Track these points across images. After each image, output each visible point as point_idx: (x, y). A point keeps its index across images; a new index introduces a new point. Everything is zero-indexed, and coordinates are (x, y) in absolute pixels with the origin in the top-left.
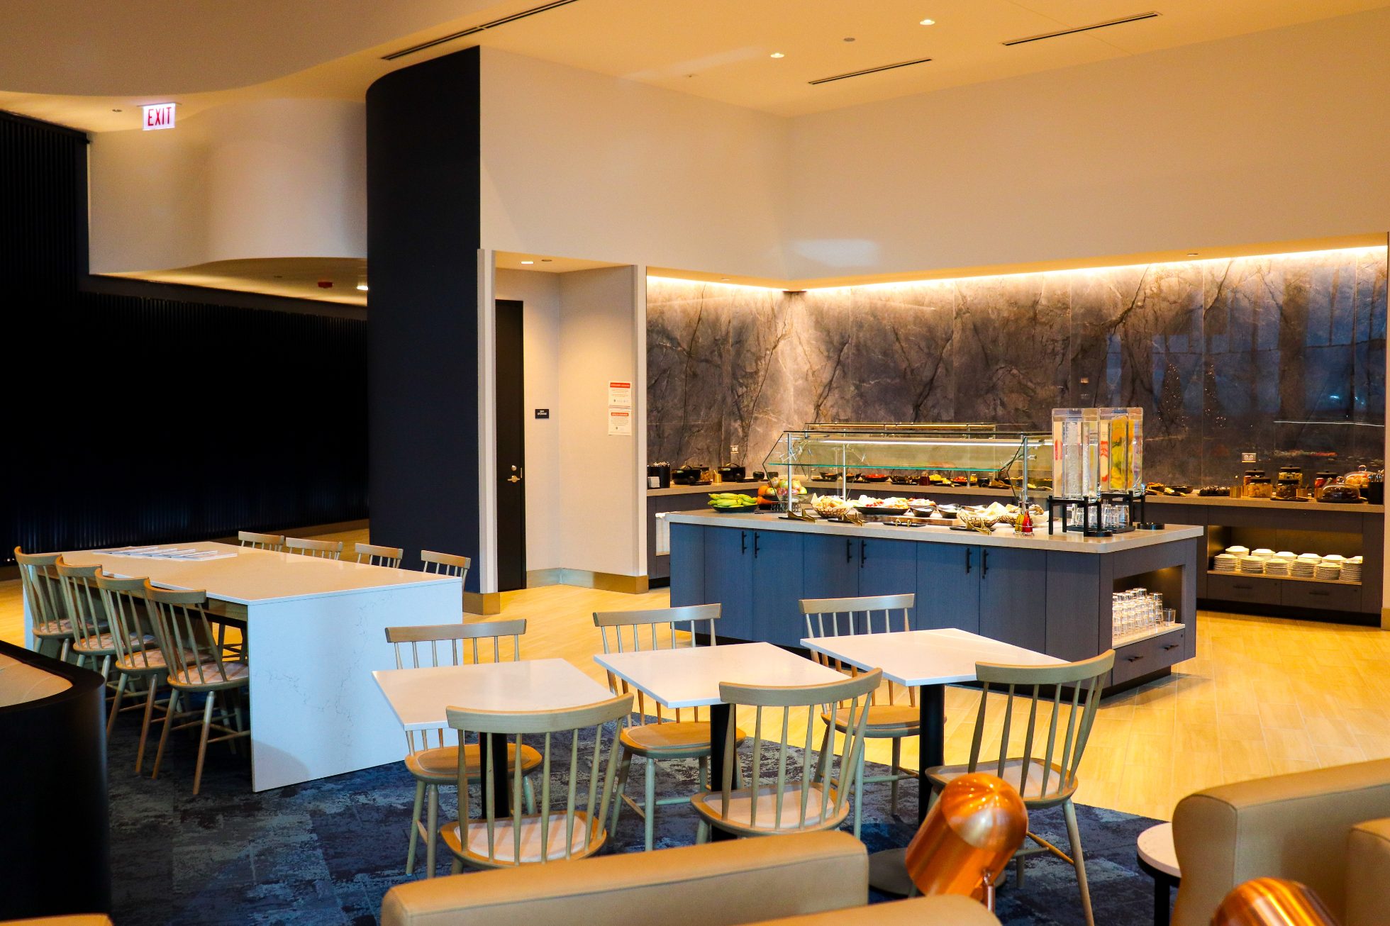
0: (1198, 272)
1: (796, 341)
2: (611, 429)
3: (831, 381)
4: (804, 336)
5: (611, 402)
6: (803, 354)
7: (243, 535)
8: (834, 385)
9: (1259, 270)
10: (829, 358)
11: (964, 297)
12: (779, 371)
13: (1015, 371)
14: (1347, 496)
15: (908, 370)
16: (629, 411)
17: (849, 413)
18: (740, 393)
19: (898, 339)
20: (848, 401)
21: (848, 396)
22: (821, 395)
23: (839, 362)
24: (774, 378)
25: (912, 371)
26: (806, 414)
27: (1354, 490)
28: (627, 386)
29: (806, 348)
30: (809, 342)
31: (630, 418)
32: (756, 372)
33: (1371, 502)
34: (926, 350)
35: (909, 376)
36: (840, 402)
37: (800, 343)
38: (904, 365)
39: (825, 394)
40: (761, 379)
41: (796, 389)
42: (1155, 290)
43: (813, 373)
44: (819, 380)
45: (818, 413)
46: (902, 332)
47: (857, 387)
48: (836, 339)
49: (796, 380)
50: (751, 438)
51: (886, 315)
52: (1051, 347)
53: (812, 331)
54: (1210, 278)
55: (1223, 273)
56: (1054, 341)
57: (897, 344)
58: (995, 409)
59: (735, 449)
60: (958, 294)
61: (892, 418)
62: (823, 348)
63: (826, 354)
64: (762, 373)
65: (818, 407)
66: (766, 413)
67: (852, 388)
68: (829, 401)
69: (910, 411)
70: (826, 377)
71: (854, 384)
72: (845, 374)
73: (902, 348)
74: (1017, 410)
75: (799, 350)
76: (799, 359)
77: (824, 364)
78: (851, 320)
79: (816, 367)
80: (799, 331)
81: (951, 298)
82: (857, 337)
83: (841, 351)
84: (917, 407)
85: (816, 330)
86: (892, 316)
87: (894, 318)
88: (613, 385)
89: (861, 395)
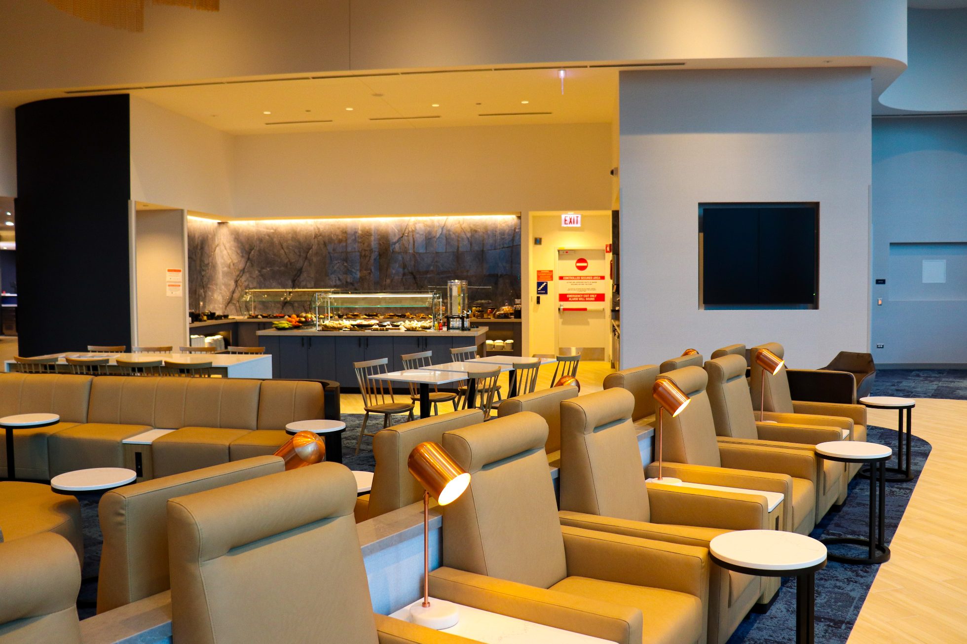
0: (433, 222)
1: (223, 248)
2: (169, 294)
3: (244, 269)
4: (228, 245)
5: (168, 279)
6: (227, 255)
7: (90, 348)
8: (246, 270)
10: (242, 256)
11: (319, 229)
12: (216, 263)
13: (345, 264)
14: (506, 316)
15: (289, 264)
16: (181, 284)
17: (255, 284)
18: (203, 274)
19: (283, 248)
20: (254, 278)
21: (255, 276)
22: (238, 276)
23: (248, 259)
24: (214, 267)
25: (291, 264)
26: (230, 285)
27: (508, 314)
28: (179, 271)
29: (229, 251)
30: (230, 249)
31: (181, 288)
32: (208, 264)
33: (515, 318)
34: (298, 254)
35: (289, 266)
36: (250, 279)
37: (225, 249)
38: (286, 261)
39: (241, 275)
40: (210, 267)
41: (223, 272)
42: (413, 229)
43: (234, 264)
44: (237, 268)
45: (236, 285)
46: (285, 245)
47: (260, 271)
48: (247, 247)
49: (223, 268)
50: (207, 298)
51: (276, 236)
52: (364, 253)
53: (232, 243)
55: (443, 223)
56: (365, 250)
57: (282, 250)
58: (335, 282)
59: (201, 303)
60: (315, 227)
61: (280, 287)
62: (239, 251)
63: (241, 254)
64: (210, 264)
65: (236, 282)
66: (212, 285)
67: (257, 272)
68: (243, 279)
69: (290, 283)
70: (241, 266)
71: (258, 270)
72: (252, 265)
73: (285, 252)
74: (347, 282)
75: (225, 252)
76: (225, 257)
77: (240, 260)
78: (256, 237)
79: (235, 261)
80: (224, 242)
81: (312, 228)
82: (259, 246)
83: (250, 253)
84: (294, 281)
85: (235, 241)
86: (279, 236)
87: (281, 237)
88: (169, 271)
89: (262, 275)
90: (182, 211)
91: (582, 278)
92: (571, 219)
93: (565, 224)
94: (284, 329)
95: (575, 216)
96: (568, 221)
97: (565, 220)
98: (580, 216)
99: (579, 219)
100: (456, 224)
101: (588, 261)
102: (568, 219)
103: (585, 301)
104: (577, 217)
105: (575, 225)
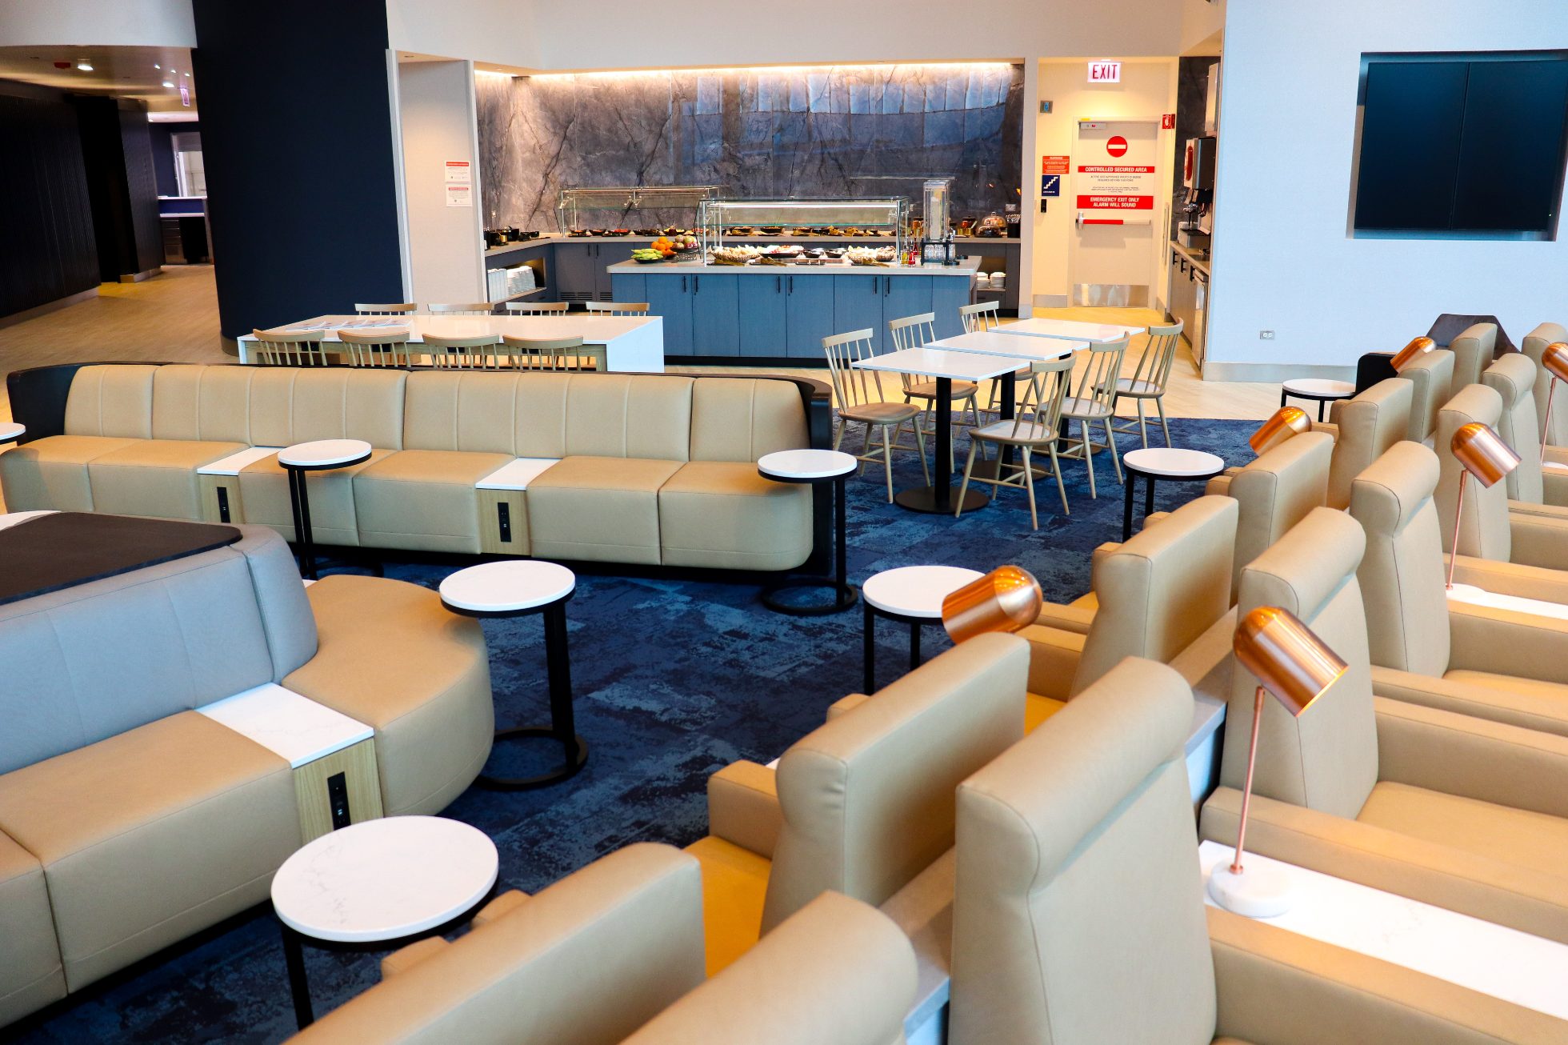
0: (871, 73)
1: (521, 119)
2: (450, 201)
3: (558, 153)
4: (530, 116)
5: (448, 178)
6: (529, 131)
7: (359, 307)
8: (561, 156)
9: (915, 74)
10: (555, 134)
11: (680, 86)
12: (513, 146)
13: (726, 145)
14: (994, 233)
15: (632, 145)
16: (469, 186)
17: (577, 179)
18: (497, 166)
19: (621, 119)
20: (575, 170)
21: (576, 166)
22: (549, 165)
23: (565, 137)
24: (510, 151)
25: (635, 145)
26: (535, 181)
27: (997, 229)
28: (466, 164)
29: (532, 125)
30: (535, 121)
31: (470, 192)
32: (502, 147)
33: (1009, 236)
34: (647, 128)
35: (632, 148)
36: (568, 171)
37: (526, 121)
38: (627, 140)
39: (552, 165)
40: (504, 153)
41: (524, 160)
42: (838, 85)
43: (540, 147)
44: (546, 152)
45: (546, 181)
46: (624, 113)
47: (584, 158)
48: (562, 117)
49: (523, 153)
50: (502, 204)
51: (609, 98)
52: (756, 126)
53: (537, 111)
54: (880, 78)
55: (889, 75)
56: (758, 122)
57: (621, 122)
58: (710, 175)
59: (494, 214)
60: (674, 82)
61: (618, 183)
62: (549, 125)
63: (552, 130)
64: (504, 148)
65: (546, 175)
66: (508, 181)
67: (579, 159)
68: (558, 171)
69: (634, 177)
70: (553, 149)
71: (581, 156)
72: (572, 148)
73: (625, 125)
74: (728, 175)
75: (526, 127)
76: (526, 134)
77: (551, 139)
78: (575, 101)
79: (543, 142)
80: (524, 110)
81: (669, 85)
82: (582, 116)
83: (567, 128)
84: (640, 174)
85: (541, 109)
86: (615, 99)
87: (617, 101)
88: (449, 164)
89: (588, 165)
90: (466, 62)
91: (1116, 170)
92: (1103, 70)
93: (1094, 77)
94: (651, 261)
95: (1111, 64)
96: (1098, 74)
97: (1094, 72)
98: (1119, 65)
99: (1118, 69)
100: (909, 77)
101: (1128, 141)
102: (1099, 69)
103: (1121, 208)
104: (1115, 66)
105: (1111, 80)
